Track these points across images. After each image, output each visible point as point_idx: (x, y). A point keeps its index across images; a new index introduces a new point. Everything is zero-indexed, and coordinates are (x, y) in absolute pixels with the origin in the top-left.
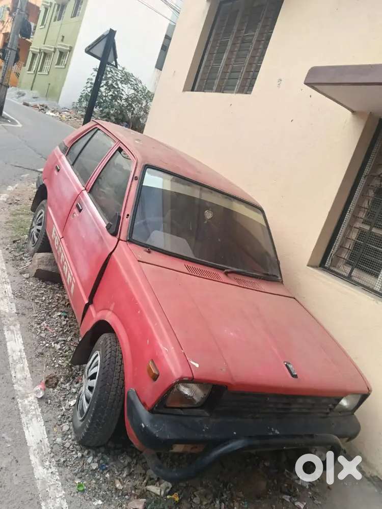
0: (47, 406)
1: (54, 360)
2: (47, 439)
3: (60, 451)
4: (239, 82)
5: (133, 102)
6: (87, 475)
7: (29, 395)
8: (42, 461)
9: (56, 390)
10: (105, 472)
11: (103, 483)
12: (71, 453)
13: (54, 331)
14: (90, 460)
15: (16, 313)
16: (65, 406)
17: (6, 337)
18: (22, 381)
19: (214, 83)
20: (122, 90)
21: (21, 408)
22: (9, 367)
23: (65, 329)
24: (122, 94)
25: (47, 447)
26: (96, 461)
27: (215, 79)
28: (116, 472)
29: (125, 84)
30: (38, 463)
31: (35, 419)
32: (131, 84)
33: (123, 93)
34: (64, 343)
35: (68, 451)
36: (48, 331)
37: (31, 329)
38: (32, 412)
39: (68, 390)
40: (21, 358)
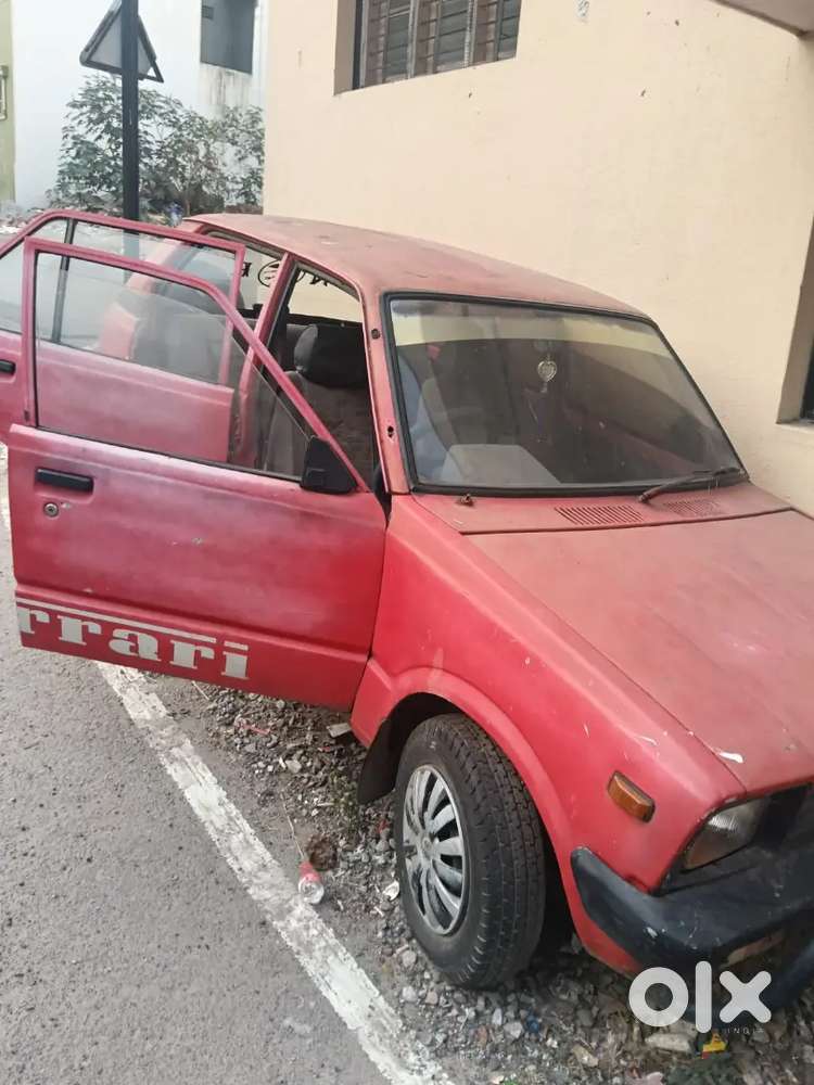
0: (342, 917)
1: (303, 800)
2: (381, 998)
3: (423, 1016)
4: (469, 37)
5: (176, 152)
6: (509, 1057)
7: (292, 902)
8: (400, 1057)
9: (340, 873)
10: (543, 1035)
11: (553, 1065)
12: (449, 1015)
13: (268, 730)
14: (497, 1019)
15: (169, 715)
16: (378, 903)
17: (176, 779)
18: (260, 874)
19: (405, 56)
20: (146, 133)
21: (291, 941)
22: (218, 851)
23: (290, 717)
24: (149, 142)
25: (392, 1016)
26: (512, 1016)
27: (407, 46)
28: (564, 1027)
29: (148, 118)
30: (394, 1066)
31: (331, 958)
32: (161, 115)
33: (149, 138)
34: (304, 754)
35: (440, 1013)
36: (256, 733)
37: (218, 743)
38: (318, 942)
39: (367, 864)
40: (231, 819)
